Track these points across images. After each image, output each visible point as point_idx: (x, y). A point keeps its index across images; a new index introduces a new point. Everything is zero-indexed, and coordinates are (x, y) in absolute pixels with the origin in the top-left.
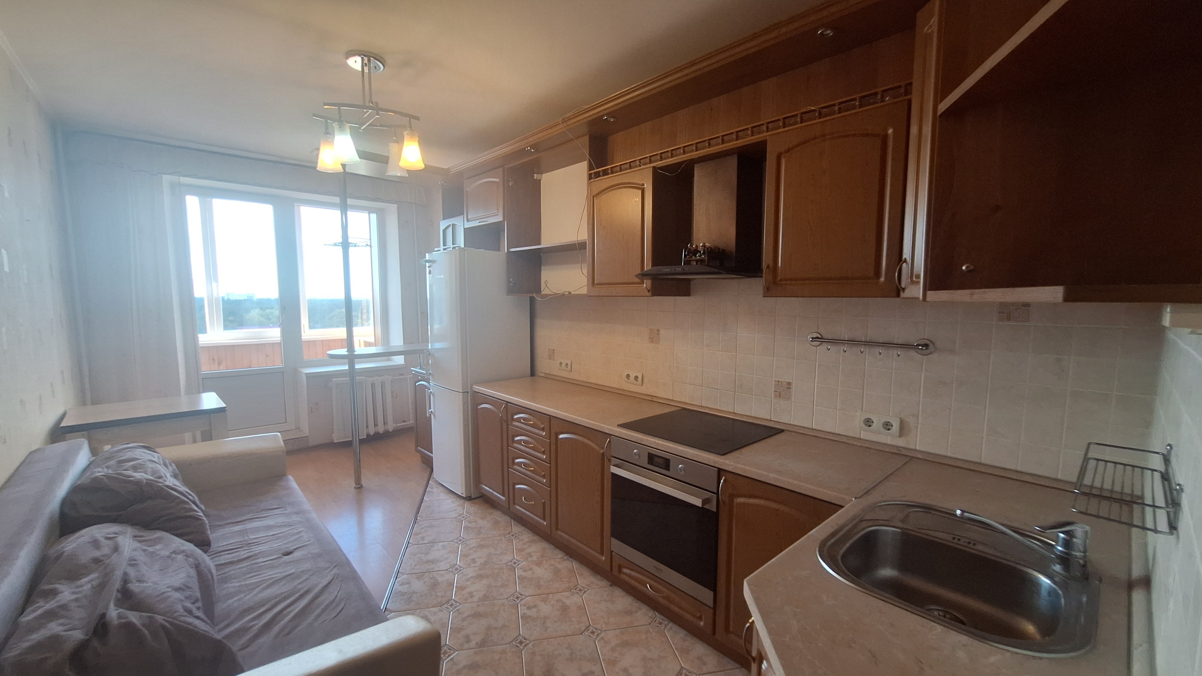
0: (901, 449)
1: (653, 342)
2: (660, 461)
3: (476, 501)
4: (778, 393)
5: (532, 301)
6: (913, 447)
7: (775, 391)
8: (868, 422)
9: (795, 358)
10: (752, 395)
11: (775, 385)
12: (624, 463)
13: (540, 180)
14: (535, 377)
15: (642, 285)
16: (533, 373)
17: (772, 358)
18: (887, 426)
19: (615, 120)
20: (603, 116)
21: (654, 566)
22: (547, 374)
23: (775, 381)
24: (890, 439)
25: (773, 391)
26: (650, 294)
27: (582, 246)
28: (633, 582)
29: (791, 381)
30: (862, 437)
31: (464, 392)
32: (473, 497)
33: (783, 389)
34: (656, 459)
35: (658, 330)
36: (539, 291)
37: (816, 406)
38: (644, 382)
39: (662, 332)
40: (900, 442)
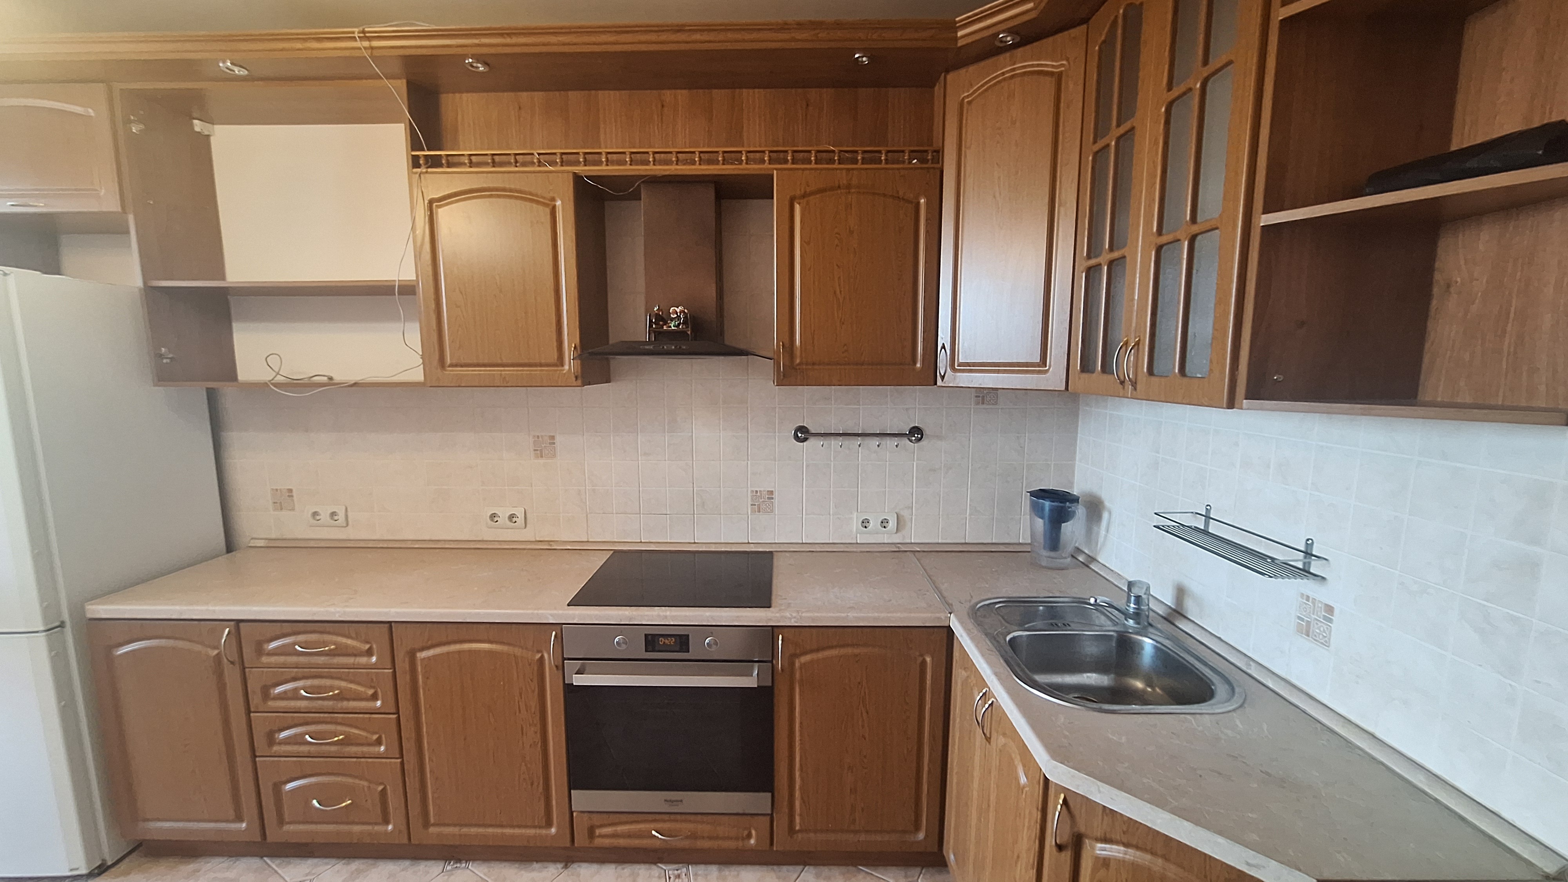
0: (899, 545)
1: (542, 457)
2: (671, 641)
3: (123, 866)
4: (756, 507)
5: (212, 397)
6: (909, 541)
7: (752, 505)
8: (865, 523)
9: (777, 460)
10: (720, 514)
11: (752, 496)
12: (586, 662)
13: (208, 136)
14: (233, 553)
15: (560, 368)
16: (230, 547)
17: (746, 462)
18: (884, 523)
19: (487, 69)
20: (466, 56)
21: (665, 801)
22: (275, 540)
23: (752, 491)
24: (888, 537)
25: (749, 505)
26: (579, 382)
27: (408, 290)
28: (622, 842)
29: (773, 490)
30: (858, 542)
31: (48, 630)
32: (109, 863)
33: (762, 500)
34: (662, 641)
35: (553, 437)
36: (231, 375)
37: (806, 514)
38: (528, 521)
39: (558, 439)
40: (896, 539)
